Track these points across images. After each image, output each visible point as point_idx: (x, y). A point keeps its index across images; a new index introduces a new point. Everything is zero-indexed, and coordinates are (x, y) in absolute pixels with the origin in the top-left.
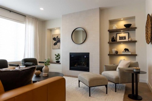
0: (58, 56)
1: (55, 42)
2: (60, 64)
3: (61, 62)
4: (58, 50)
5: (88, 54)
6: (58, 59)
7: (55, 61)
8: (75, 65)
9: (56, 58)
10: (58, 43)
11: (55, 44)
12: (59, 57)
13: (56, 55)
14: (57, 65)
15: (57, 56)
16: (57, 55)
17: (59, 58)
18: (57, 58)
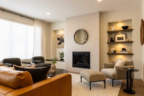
1: (59, 41)
2: (64, 61)
3: (65, 60)
4: (62, 49)
5: (89, 53)
6: (62, 57)
7: (59, 59)
8: (78, 63)
9: (60, 56)
10: (62, 43)
11: (59, 44)
12: (63, 55)
13: (60, 53)
14: (61, 62)
15: (62, 54)
17: (63, 56)
18: (61, 56)
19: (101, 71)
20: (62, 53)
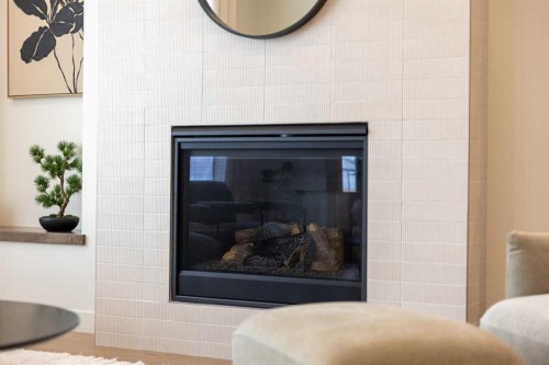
0: (62, 165)
1: (34, 24)
2: (83, 241)
4: (67, 106)
6: (59, 199)
7: (31, 215)
8: (229, 256)
9: (42, 183)
10: (63, 42)
11: (36, 48)
12: (68, 174)
13: (37, 153)
14: (56, 255)
15: (56, 168)
16: (52, 151)
17: (76, 185)
18: (54, 183)
19: (485, 320)
20: (67, 148)
